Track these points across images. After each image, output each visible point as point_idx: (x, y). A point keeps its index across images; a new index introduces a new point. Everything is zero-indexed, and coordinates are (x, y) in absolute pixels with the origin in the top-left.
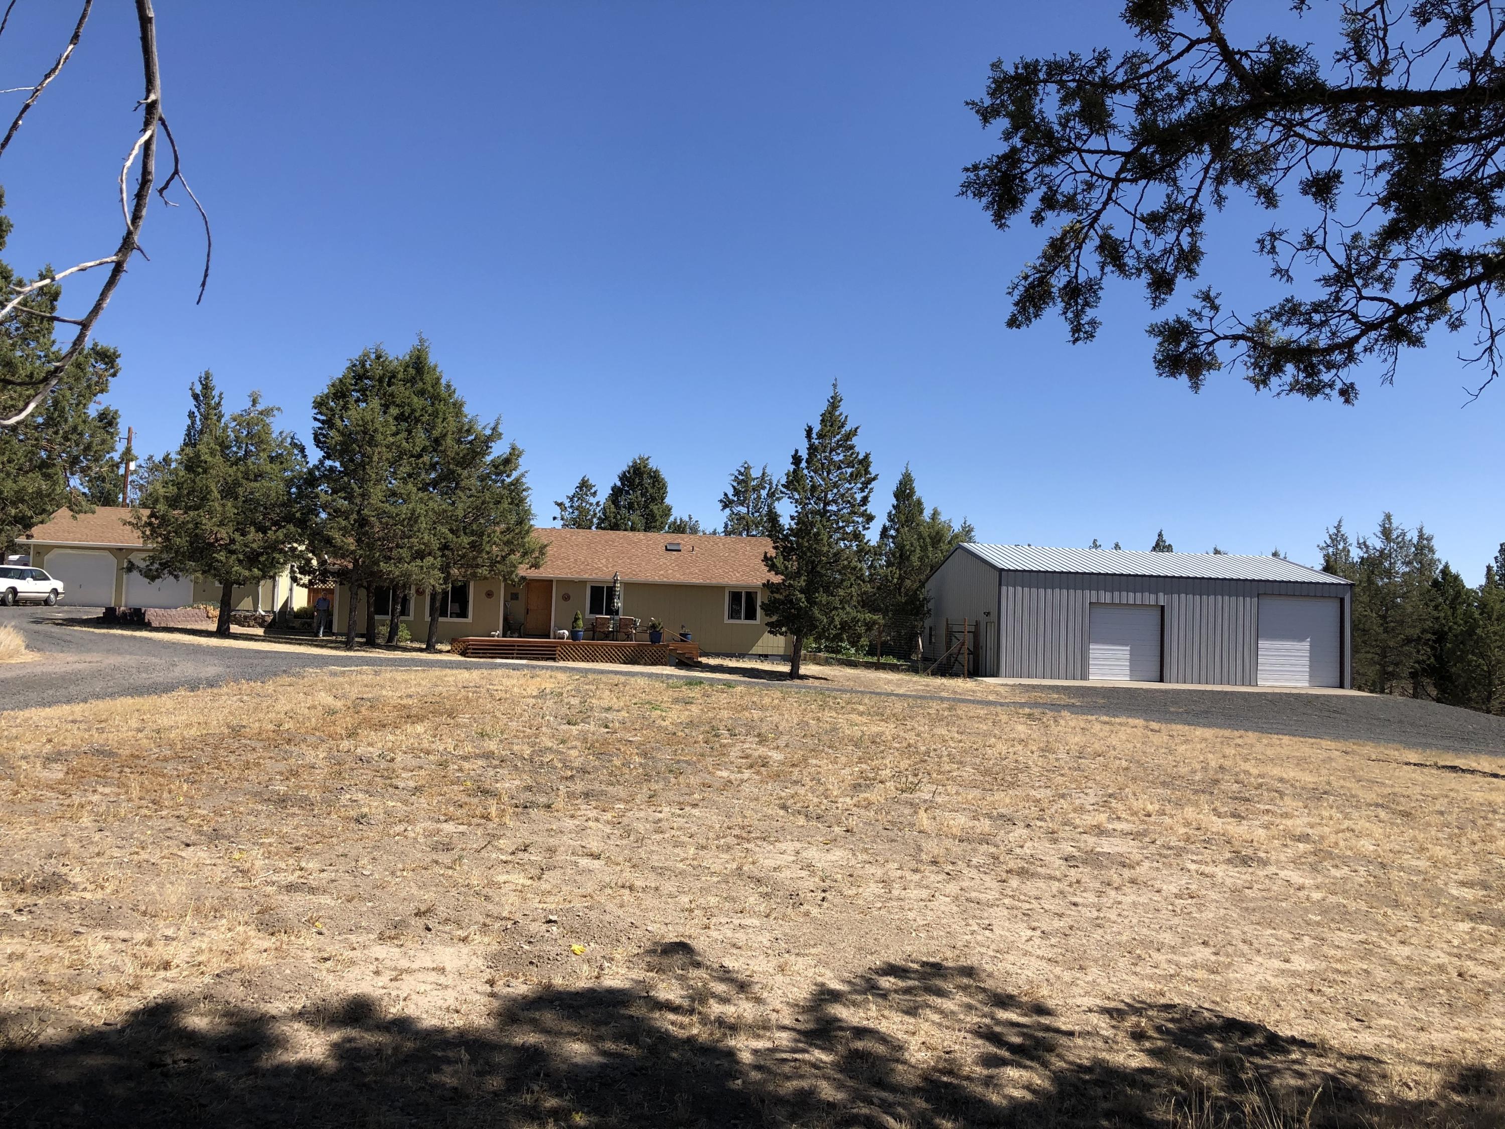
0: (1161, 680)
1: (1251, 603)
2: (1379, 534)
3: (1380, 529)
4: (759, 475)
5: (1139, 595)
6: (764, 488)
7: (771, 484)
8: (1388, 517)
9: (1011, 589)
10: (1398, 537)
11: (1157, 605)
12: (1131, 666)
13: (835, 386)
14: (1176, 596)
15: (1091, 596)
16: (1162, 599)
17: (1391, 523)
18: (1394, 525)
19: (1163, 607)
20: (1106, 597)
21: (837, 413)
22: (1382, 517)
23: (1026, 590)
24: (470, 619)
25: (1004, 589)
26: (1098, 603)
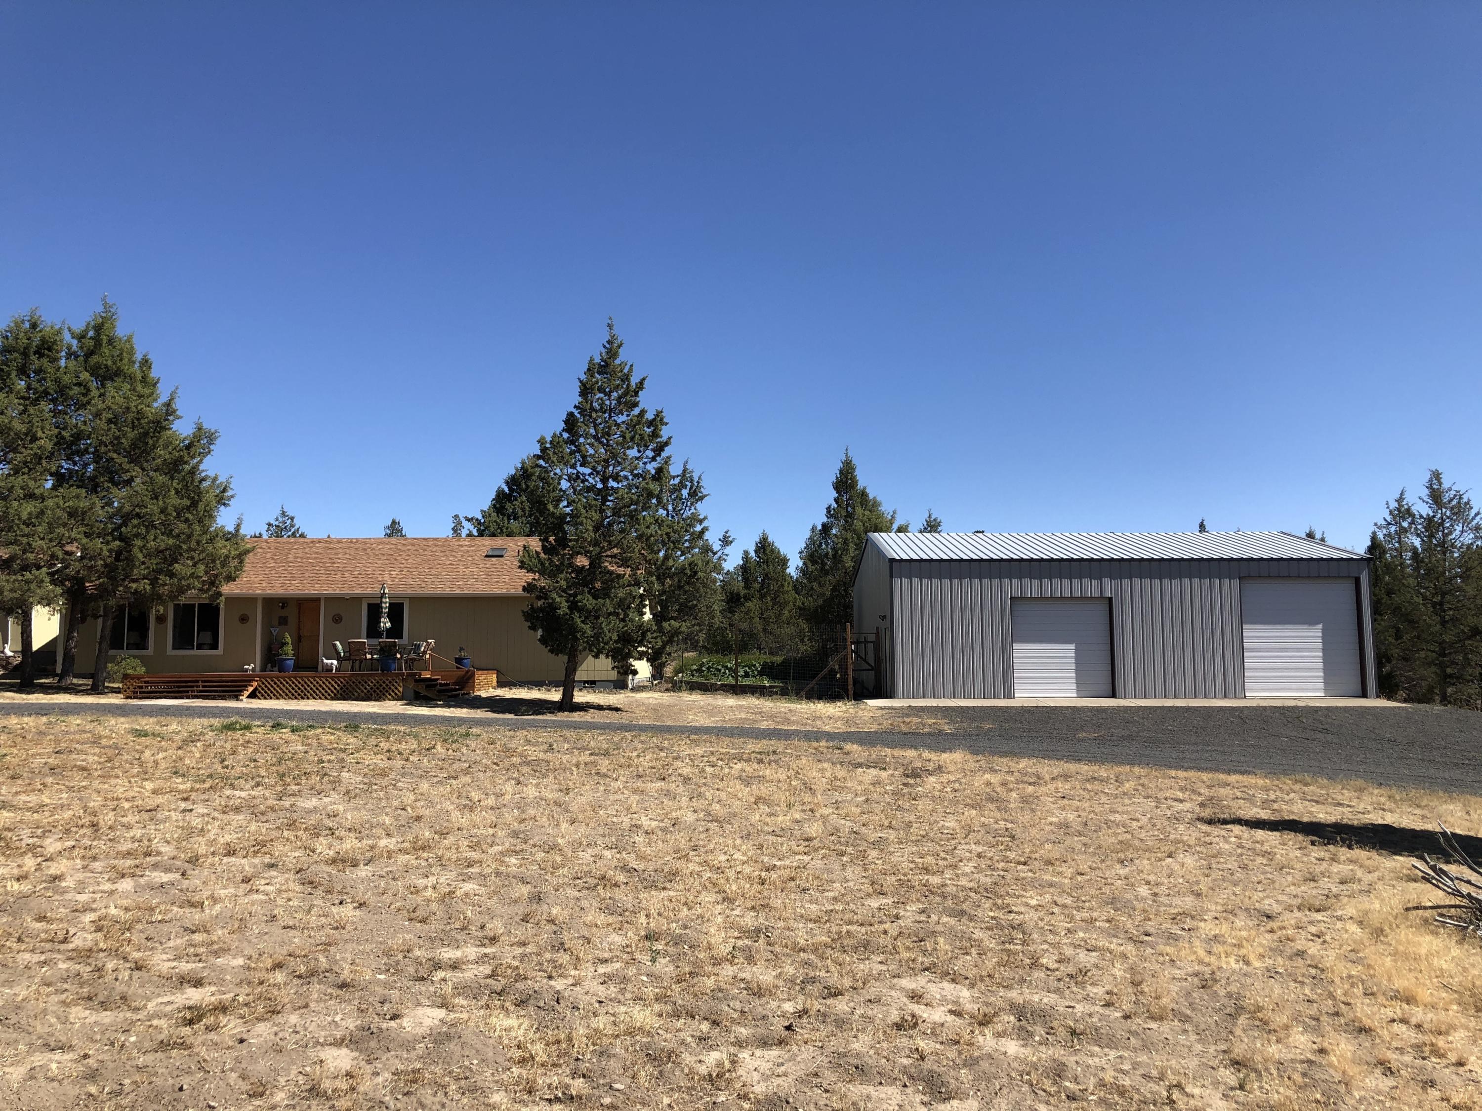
0: (1114, 695)
1: (1231, 586)
2: (1426, 499)
3: (1427, 491)
4: (680, 472)
5: (1076, 582)
6: (685, 487)
7: (692, 481)
8: (1437, 475)
9: (906, 581)
10: (1451, 500)
11: (1102, 597)
12: (1077, 678)
13: (610, 326)
14: (1126, 582)
15: (1012, 587)
16: (1109, 588)
17: (1440, 484)
18: (1446, 485)
19: (1110, 599)
20: (1032, 588)
21: (617, 362)
22: (1428, 476)
23: (926, 581)
24: (220, 651)
25: (897, 582)
26: (1022, 598)
